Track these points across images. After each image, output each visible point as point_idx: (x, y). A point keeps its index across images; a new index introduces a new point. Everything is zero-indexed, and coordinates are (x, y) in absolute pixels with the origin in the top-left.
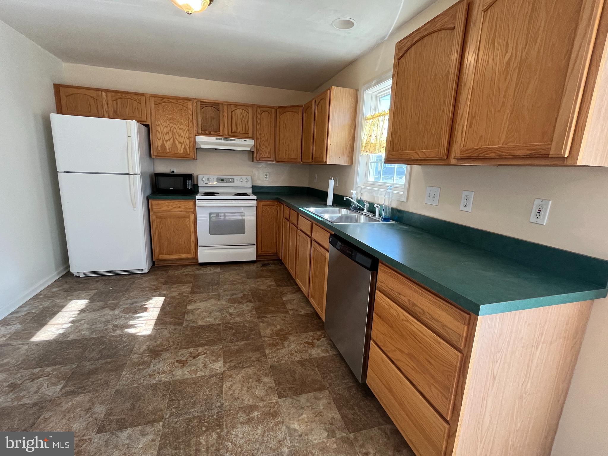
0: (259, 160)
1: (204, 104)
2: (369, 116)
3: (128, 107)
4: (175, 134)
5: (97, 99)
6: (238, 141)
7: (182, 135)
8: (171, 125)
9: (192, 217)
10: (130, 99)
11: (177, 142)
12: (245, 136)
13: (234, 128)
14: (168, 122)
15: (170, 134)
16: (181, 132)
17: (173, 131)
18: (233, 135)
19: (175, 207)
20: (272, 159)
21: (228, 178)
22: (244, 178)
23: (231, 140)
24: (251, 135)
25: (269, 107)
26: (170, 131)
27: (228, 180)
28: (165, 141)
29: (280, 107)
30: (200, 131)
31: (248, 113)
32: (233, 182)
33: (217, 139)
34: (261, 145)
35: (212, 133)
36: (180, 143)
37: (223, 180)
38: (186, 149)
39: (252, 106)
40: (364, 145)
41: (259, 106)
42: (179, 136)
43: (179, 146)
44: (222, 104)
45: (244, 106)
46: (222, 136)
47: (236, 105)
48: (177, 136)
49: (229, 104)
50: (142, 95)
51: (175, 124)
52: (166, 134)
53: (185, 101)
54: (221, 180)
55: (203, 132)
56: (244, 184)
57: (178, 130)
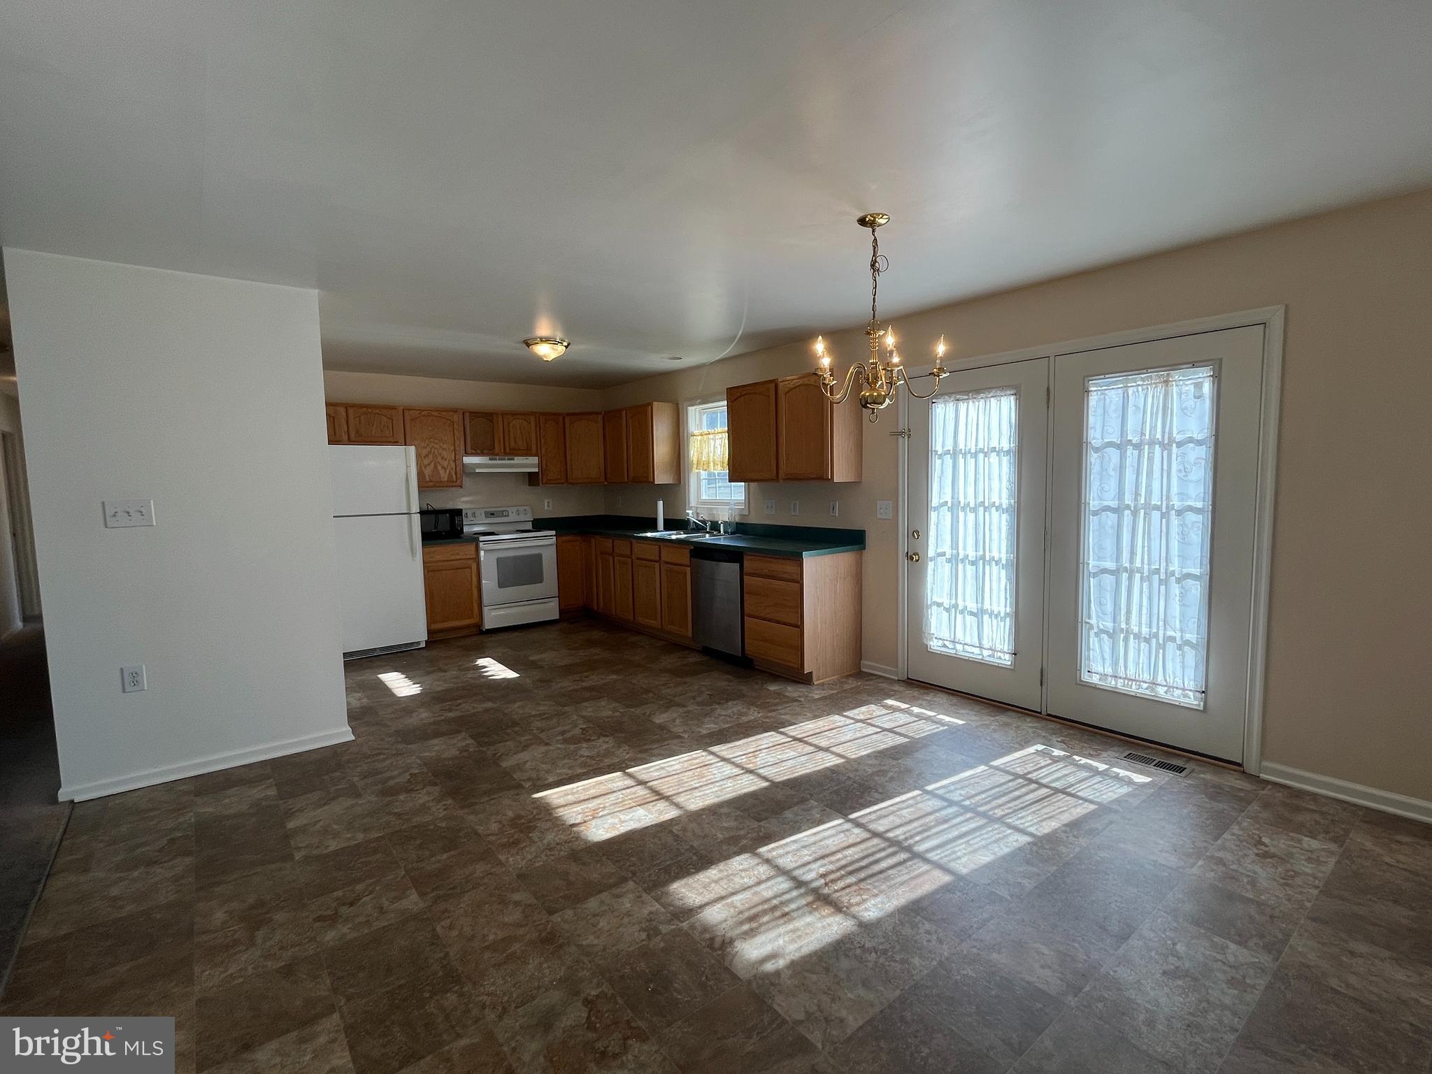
0: (547, 483)
1: (475, 414)
2: (696, 432)
3: (375, 426)
4: (436, 455)
5: (334, 417)
6: (518, 460)
7: (446, 457)
8: (432, 444)
9: (474, 566)
10: (379, 414)
11: (439, 468)
12: (527, 453)
13: (513, 444)
14: (427, 441)
15: (431, 456)
16: (444, 454)
17: (434, 453)
18: (512, 452)
19: (453, 554)
20: (563, 481)
21: (500, 511)
22: (522, 509)
23: (508, 459)
24: (534, 451)
25: (555, 414)
26: (430, 452)
27: (502, 514)
28: (423, 467)
29: (569, 414)
30: (469, 450)
31: (530, 423)
32: (508, 516)
33: (490, 459)
34: (548, 464)
35: (485, 451)
36: (443, 467)
37: (493, 514)
38: (452, 476)
39: (533, 413)
40: (695, 462)
41: (544, 414)
42: (442, 458)
43: (442, 472)
44: (497, 414)
45: (524, 414)
46: (497, 455)
47: (514, 414)
48: (439, 458)
49: (504, 414)
50: (393, 408)
51: (437, 443)
52: (425, 457)
53: (450, 413)
54: (491, 514)
55: (473, 451)
56: (522, 518)
57: (440, 451)
